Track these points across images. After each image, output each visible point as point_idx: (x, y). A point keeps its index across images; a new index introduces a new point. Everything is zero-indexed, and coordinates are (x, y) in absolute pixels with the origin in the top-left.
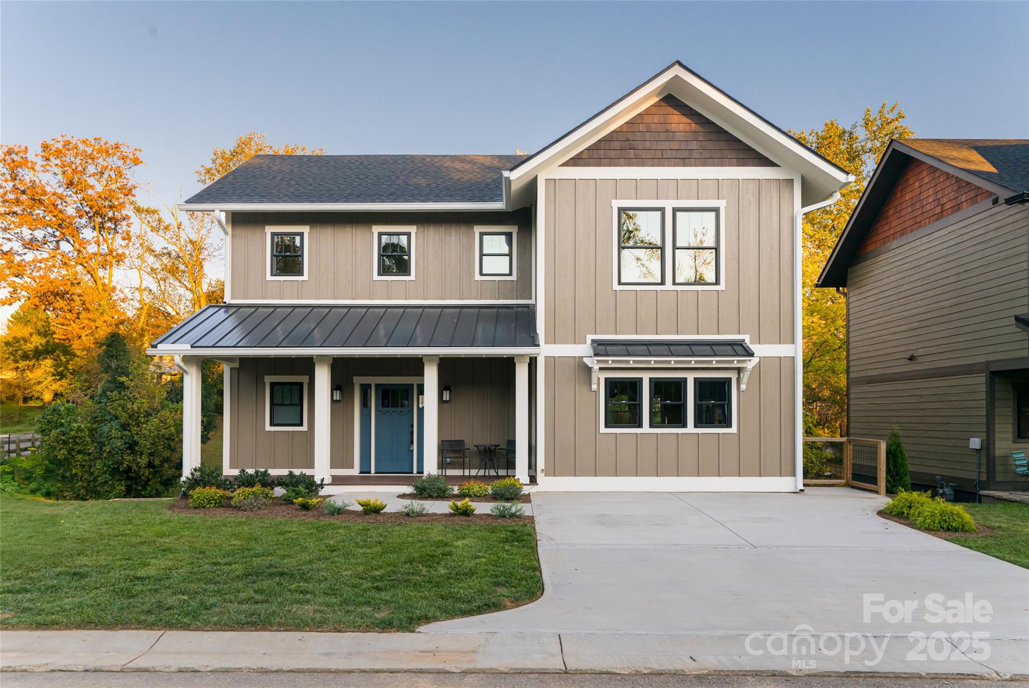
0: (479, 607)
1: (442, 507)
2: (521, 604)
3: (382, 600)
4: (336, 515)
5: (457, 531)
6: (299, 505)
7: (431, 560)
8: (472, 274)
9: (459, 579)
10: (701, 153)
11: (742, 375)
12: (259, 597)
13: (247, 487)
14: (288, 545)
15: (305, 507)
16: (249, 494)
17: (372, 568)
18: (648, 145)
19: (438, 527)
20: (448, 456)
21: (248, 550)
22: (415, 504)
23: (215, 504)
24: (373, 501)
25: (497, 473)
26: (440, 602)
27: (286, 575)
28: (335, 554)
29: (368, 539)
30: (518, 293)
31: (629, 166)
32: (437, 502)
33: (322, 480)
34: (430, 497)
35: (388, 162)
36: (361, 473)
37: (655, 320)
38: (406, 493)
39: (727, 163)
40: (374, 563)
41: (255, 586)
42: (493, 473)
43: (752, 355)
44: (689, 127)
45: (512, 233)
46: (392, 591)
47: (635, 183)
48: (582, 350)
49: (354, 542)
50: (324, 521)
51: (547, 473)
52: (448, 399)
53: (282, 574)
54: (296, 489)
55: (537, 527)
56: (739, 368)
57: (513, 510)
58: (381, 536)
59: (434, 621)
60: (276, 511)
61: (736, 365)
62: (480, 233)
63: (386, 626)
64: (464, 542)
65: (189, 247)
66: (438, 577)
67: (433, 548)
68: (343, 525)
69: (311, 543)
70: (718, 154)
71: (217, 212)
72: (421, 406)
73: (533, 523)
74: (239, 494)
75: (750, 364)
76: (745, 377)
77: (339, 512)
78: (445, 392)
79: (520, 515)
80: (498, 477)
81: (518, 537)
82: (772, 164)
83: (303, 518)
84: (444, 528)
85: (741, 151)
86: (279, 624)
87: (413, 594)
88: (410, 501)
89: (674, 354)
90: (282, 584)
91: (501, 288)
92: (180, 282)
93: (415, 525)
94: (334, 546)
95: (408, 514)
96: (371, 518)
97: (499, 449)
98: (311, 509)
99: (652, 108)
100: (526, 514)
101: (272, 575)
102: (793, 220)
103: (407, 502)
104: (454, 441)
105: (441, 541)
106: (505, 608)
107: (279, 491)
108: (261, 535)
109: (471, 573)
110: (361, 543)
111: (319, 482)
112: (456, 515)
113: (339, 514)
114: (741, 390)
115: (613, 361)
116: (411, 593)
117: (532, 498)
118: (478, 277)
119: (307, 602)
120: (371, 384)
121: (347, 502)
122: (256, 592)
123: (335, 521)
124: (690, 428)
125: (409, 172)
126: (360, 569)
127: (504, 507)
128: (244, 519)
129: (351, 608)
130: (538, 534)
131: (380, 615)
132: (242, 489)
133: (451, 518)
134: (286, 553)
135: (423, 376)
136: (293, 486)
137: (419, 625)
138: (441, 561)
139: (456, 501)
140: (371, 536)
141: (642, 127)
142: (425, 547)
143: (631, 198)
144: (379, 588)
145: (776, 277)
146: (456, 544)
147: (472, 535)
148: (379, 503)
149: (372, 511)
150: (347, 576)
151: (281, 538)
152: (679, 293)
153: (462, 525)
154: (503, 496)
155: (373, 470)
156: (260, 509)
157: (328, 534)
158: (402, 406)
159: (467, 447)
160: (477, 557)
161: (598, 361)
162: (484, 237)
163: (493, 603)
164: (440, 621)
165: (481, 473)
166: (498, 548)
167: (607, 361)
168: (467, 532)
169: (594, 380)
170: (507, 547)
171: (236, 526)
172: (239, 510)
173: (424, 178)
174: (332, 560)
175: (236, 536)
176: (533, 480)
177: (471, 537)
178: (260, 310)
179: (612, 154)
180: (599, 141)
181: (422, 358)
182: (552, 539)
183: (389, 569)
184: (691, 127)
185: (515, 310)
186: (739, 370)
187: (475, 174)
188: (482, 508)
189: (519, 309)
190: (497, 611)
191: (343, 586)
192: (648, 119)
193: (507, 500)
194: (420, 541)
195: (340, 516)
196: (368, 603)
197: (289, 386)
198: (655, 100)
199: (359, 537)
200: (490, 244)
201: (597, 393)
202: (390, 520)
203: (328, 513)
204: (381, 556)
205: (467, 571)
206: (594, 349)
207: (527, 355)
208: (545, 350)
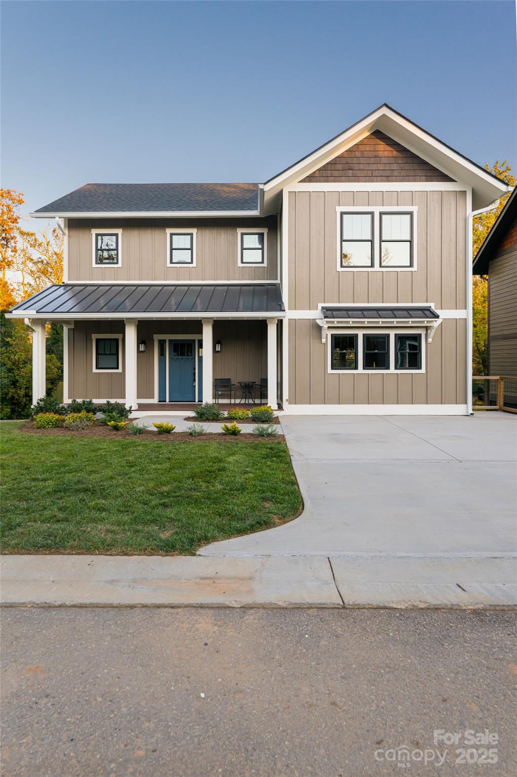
0: (252, 526)
1: (216, 428)
2: (288, 520)
3: (167, 518)
4: (138, 435)
5: (228, 448)
6: (112, 427)
7: (209, 475)
8: (235, 262)
9: (232, 495)
10: (400, 173)
11: (429, 332)
12: (61, 515)
13: (76, 413)
14: (97, 461)
15: (116, 428)
16: (77, 418)
17: (161, 483)
18: (362, 167)
19: (214, 444)
20: (219, 390)
21: (64, 466)
22: (196, 426)
23: (53, 425)
24: (165, 423)
25: (254, 402)
26: (217, 520)
27: (89, 491)
28: (133, 469)
29: (160, 456)
30: (268, 275)
31: (348, 182)
32: (213, 423)
33: (131, 407)
34: (207, 420)
35: (177, 188)
36: (159, 401)
37: (367, 292)
38: (191, 416)
39: (419, 179)
40: (163, 478)
41: (61, 503)
42: (251, 401)
43: (438, 317)
44: (391, 154)
45: (263, 233)
46: (176, 509)
47: (353, 195)
48: (315, 314)
49: (149, 459)
50: (129, 439)
51: (290, 402)
52: (219, 350)
53: (86, 490)
54: (110, 414)
55: (288, 444)
56: (427, 326)
57: (270, 431)
58: (170, 452)
59: (213, 541)
60: (94, 431)
61: (425, 324)
62: (241, 233)
63: (169, 548)
64: (235, 458)
65: (55, 257)
66: (216, 493)
67: (211, 464)
68: (143, 443)
69: (115, 459)
70: (412, 173)
71: (57, 218)
72: (200, 355)
73: (285, 441)
74: (69, 418)
75: (436, 323)
76: (432, 333)
77: (141, 432)
78: (217, 345)
79: (275, 434)
80: (255, 405)
81: (276, 453)
82: (451, 180)
83: (114, 436)
84: (218, 445)
85: (428, 171)
86: (72, 547)
87: (194, 512)
88: (193, 422)
89: (382, 316)
90: (84, 500)
91: (256, 272)
92: (49, 279)
93: (197, 443)
94: (133, 462)
95: (191, 434)
96: (163, 437)
97: (255, 385)
98: (120, 430)
99: (365, 140)
100: (279, 434)
101: (78, 491)
102: (466, 220)
103: (191, 424)
104: (225, 379)
105: (216, 458)
106: (274, 525)
107: (100, 415)
108: (78, 452)
109: (243, 489)
110: (155, 459)
111: (128, 408)
112: (226, 434)
113: (140, 434)
114: (428, 342)
115: (338, 322)
116: (192, 511)
117: (280, 420)
118: (240, 265)
119: (102, 521)
120: (166, 340)
121: (146, 425)
122: (60, 509)
123: (137, 439)
124: (392, 370)
125: (193, 193)
126: (151, 485)
127: (262, 428)
128: (69, 438)
129: (140, 527)
130: (290, 450)
131: (165, 535)
132: (72, 414)
133: (224, 437)
134: (94, 469)
135: (202, 333)
136: (108, 412)
137: (200, 546)
138: (217, 476)
139: (226, 423)
140: (162, 453)
141: (358, 154)
142: (204, 463)
143: (350, 205)
144: (166, 504)
145: (453, 261)
146: (229, 460)
147: (240, 452)
148: (170, 425)
149: (165, 431)
150: (140, 492)
151: (93, 454)
152: (384, 273)
153: (231, 442)
154: (260, 419)
155: (167, 400)
156: (83, 429)
157: (130, 451)
158: (188, 355)
159: (233, 383)
160: (246, 472)
161: (327, 322)
162: (244, 236)
163: (264, 521)
164: (218, 541)
165: (243, 401)
166: (261, 463)
167: (333, 322)
168: (236, 449)
169: (324, 335)
170: (269, 463)
171: (61, 444)
172: (69, 429)
173: (202, 196)
174: (129, 476)
175: (58, 453)
176: (280, 407)
177: (240, 454)
178: (88, 288)
179: (336, 173)
180: (327, 164)
181: (201, 321)
182: (301, 455)
183: (175, 484)
184: (393, 153)
185: (266, 287)
186: (427, 328)
187: (237, 194)
188: (247, 428)
189: (269, 287)
190: (268, 528)
191: (135, 502)
192: (362, 148)
193: (263, 422)
194: (201, 458)
195: (141, 435)
196: (154, 521)
197: (109, 342)
198: (367, 134)
199: (153, 454)
200: (248, 241)
201: (325, 344)
202: (177, 439)
203: (132, 433)
204: (169, 471)
205: (238, 486)
206: (324, 313)
207: (276, 317)
208: (289, 315)
